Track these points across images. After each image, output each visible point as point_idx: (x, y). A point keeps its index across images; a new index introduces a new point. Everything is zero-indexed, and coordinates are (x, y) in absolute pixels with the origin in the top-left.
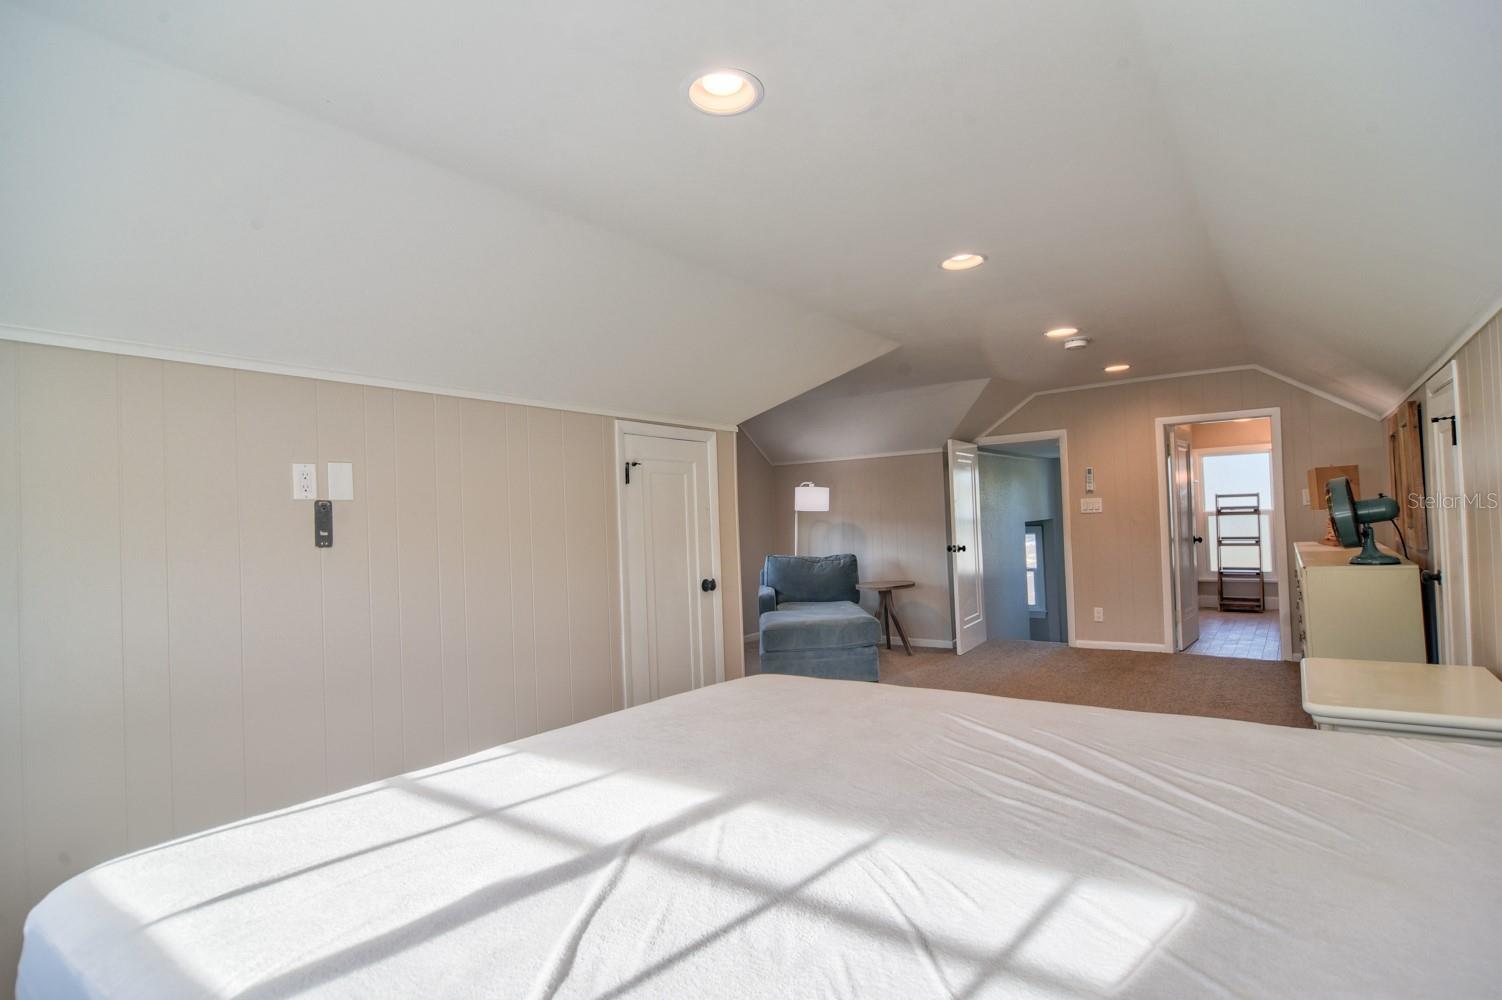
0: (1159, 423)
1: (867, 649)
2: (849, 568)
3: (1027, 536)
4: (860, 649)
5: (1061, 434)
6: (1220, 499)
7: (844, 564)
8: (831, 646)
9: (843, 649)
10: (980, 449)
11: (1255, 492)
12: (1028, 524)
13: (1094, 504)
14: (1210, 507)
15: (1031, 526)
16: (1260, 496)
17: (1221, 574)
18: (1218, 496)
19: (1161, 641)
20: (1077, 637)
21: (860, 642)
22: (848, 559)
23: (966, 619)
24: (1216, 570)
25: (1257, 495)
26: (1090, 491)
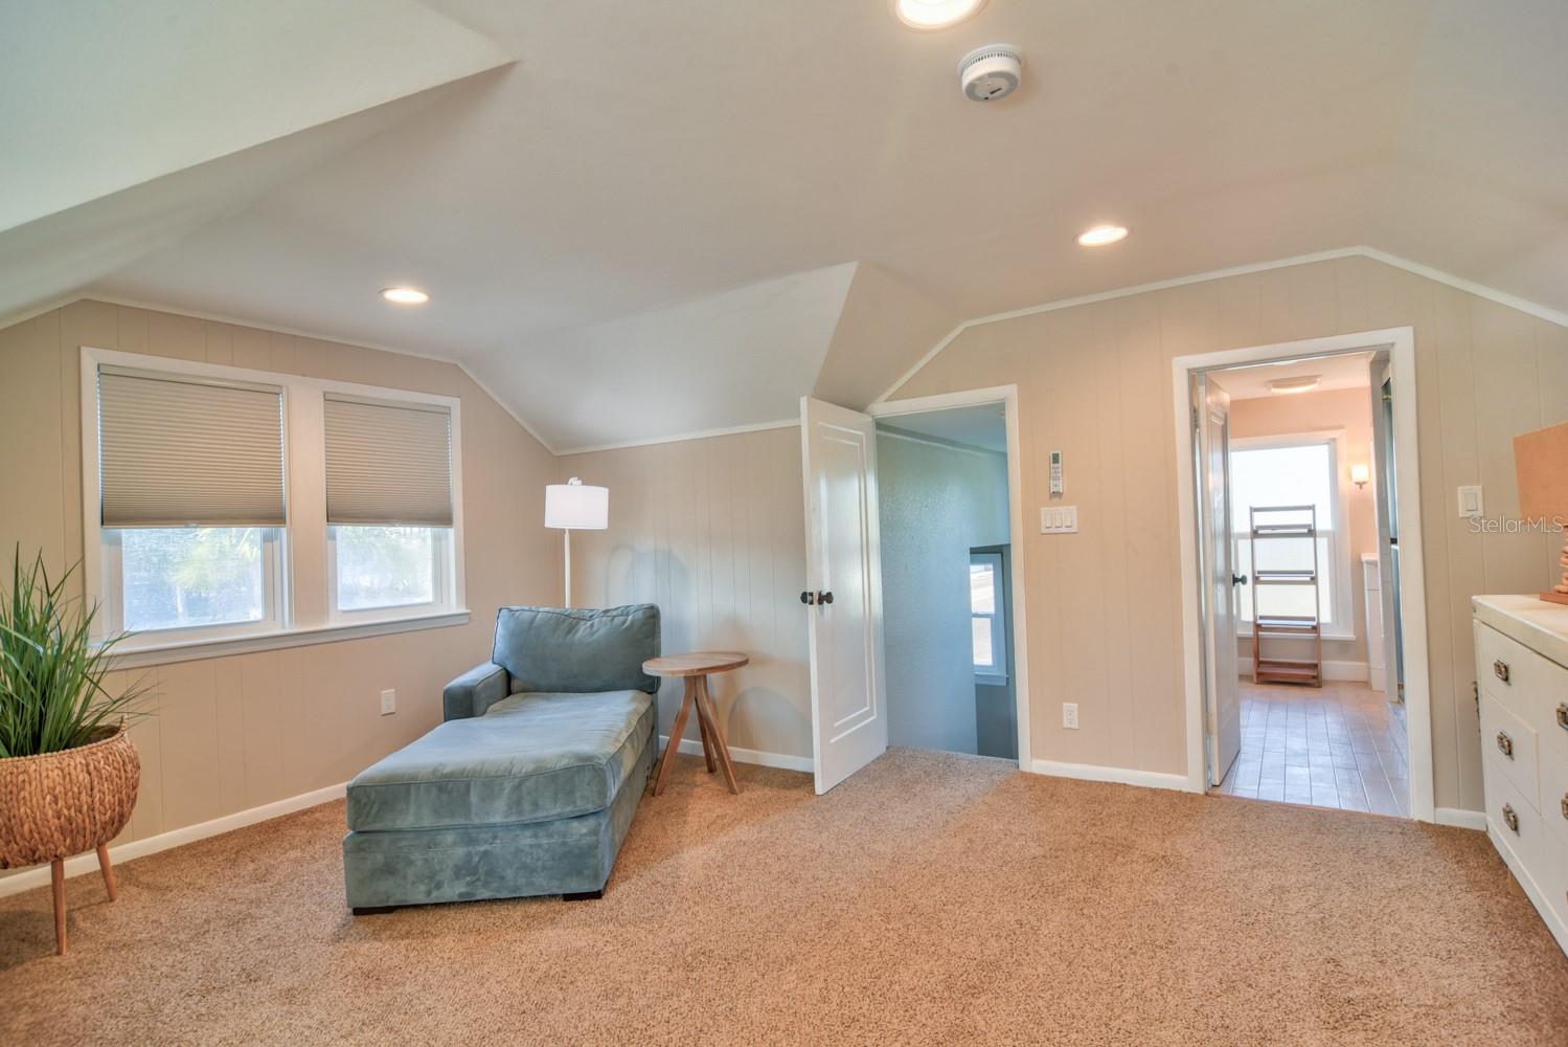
0: (1181, 364)
1: (575, 824)
2: (646, 630)
3: (973, 568)
4: (559, 826)
5: (1009, 392)
6: (1256, 514)
7: (632, 623)
8: (492, 820)
9: (526, 826)
10: (880, 425)
11: (1310, 504)
12: (974, 551)
13: (1063, 517)
14: (1241, 524)
15: (979, 553)
16: (1317, 508)
17: (1258, 627)
18: (1254, 510)
19: (1183, 772)
20: (1034, 754)
21: (558, 810)
22: (640, 614)
23: (836, 724)
24: (1251, 619)
25: (1312, 508)
26: (1056, 494)
